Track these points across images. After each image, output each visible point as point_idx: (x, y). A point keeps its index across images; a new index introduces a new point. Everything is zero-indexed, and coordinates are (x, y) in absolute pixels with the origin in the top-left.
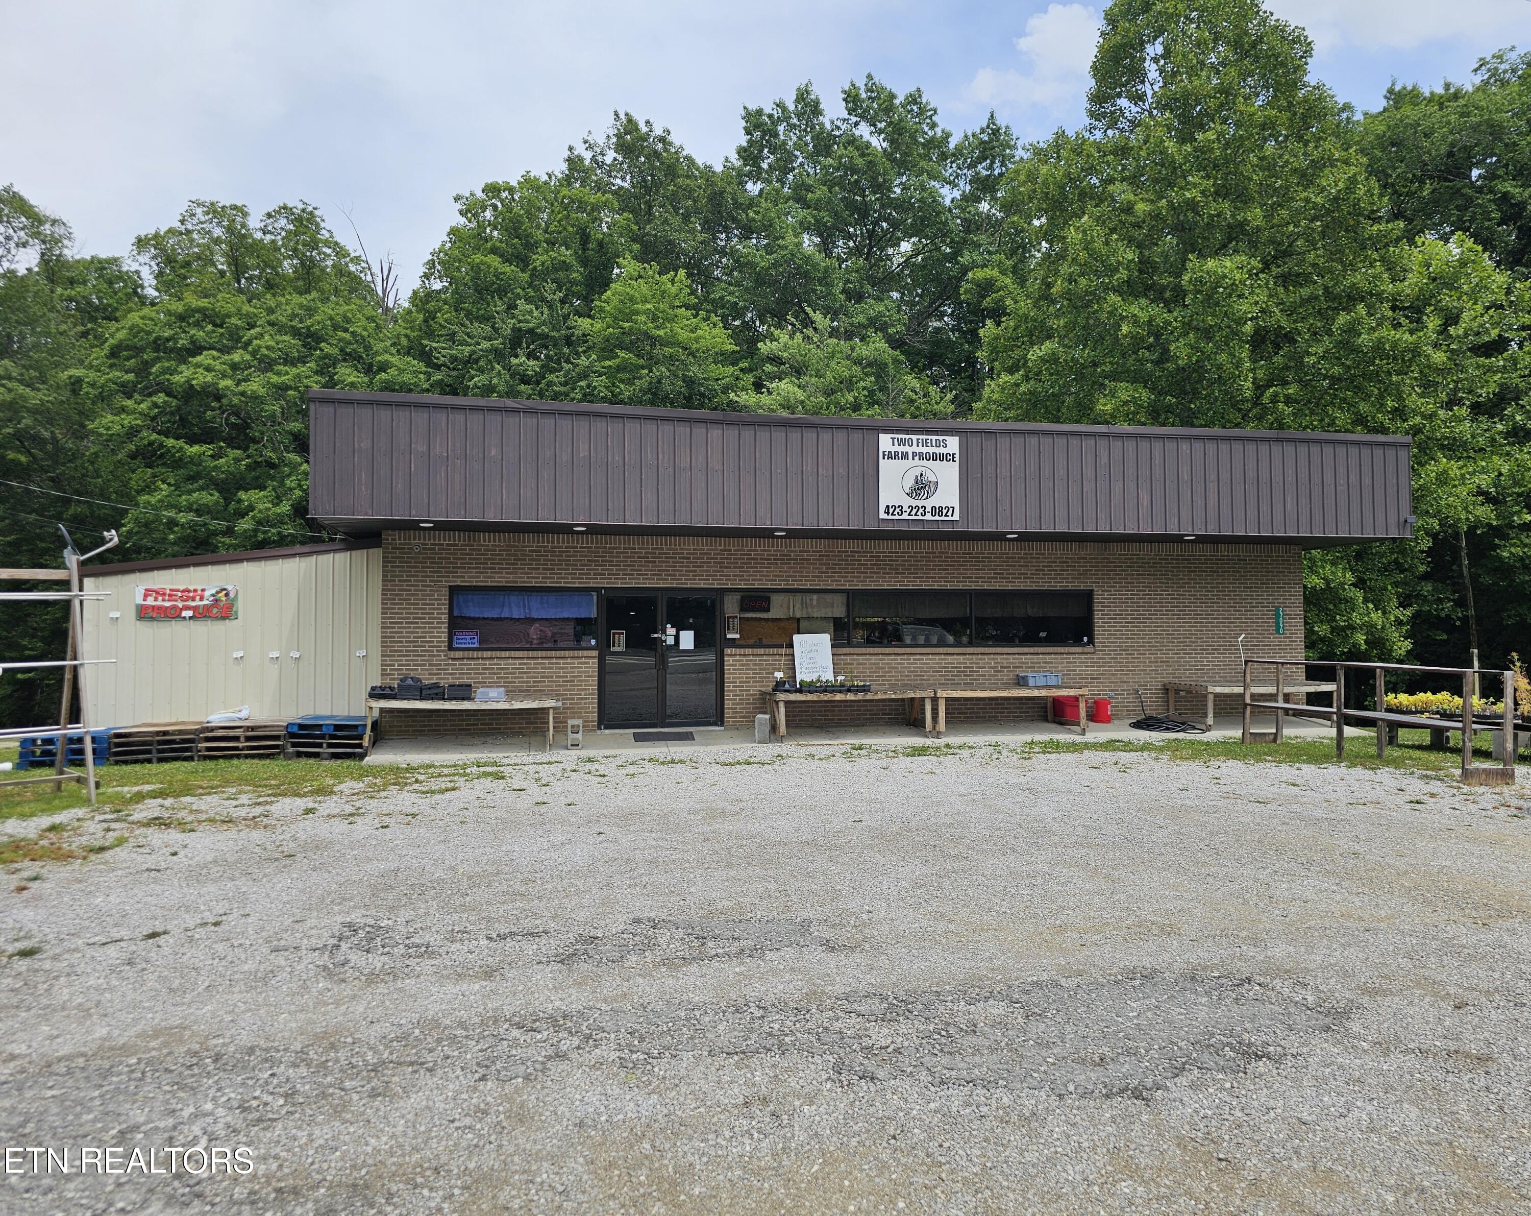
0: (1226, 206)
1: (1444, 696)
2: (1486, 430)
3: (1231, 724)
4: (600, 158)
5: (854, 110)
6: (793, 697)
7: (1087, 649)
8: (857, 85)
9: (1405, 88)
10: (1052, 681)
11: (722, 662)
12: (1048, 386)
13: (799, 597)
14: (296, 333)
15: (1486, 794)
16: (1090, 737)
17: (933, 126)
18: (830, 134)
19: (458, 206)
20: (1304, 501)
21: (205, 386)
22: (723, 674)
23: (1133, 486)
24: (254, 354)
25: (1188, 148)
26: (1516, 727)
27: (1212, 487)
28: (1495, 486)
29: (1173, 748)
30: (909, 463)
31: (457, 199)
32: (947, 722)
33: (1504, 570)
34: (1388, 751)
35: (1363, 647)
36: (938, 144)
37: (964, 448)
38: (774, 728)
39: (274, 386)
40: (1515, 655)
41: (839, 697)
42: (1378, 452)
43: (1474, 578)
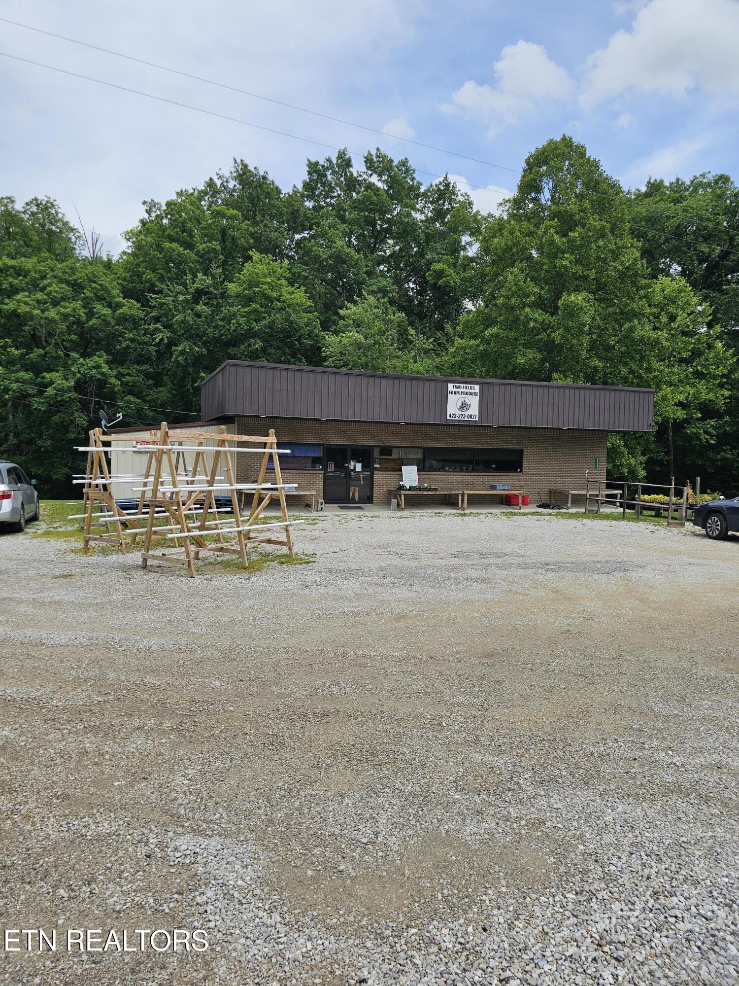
0: (580, 268)
1: (661, 496)
2: (684, 371)
3: (580, 507)
4: (225, 184)
5: (370, 168)
6: (407, 492)
7: (520, 474)
8: (371, 153)
9: (656, 181)
10: (506, 488)
11: (373, 477)
12: (493, 347)
13: (404, 450)
14: (67, 282)
15: (675, 530)
16: (523, 511)
17: (413, 179)
18: (356, 179)
19: (145, 207)
20: (612, 415)
21: (25, 313)
22: (373, 482)
23: (546, 407)
24: (48, 294)
25: (564, 240)
26: (687, 508)
27: (577, 408)
28: (686, 399)
29: (557, 514)
30: (460, 396)
31: (144, 203)
32: (468, 504)
33: (688, 438)
34: (640, 516)
35: (626, 474)
36: (414, 189)
37: (481, 390)
38: (399, 505)
39: (63, 314)
40: (688, 481)
41: (425, 493)
42: (642, 395)
43: (674, 441)
